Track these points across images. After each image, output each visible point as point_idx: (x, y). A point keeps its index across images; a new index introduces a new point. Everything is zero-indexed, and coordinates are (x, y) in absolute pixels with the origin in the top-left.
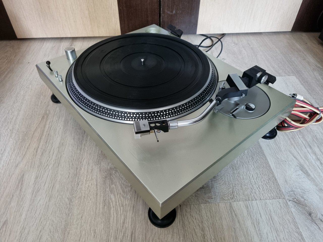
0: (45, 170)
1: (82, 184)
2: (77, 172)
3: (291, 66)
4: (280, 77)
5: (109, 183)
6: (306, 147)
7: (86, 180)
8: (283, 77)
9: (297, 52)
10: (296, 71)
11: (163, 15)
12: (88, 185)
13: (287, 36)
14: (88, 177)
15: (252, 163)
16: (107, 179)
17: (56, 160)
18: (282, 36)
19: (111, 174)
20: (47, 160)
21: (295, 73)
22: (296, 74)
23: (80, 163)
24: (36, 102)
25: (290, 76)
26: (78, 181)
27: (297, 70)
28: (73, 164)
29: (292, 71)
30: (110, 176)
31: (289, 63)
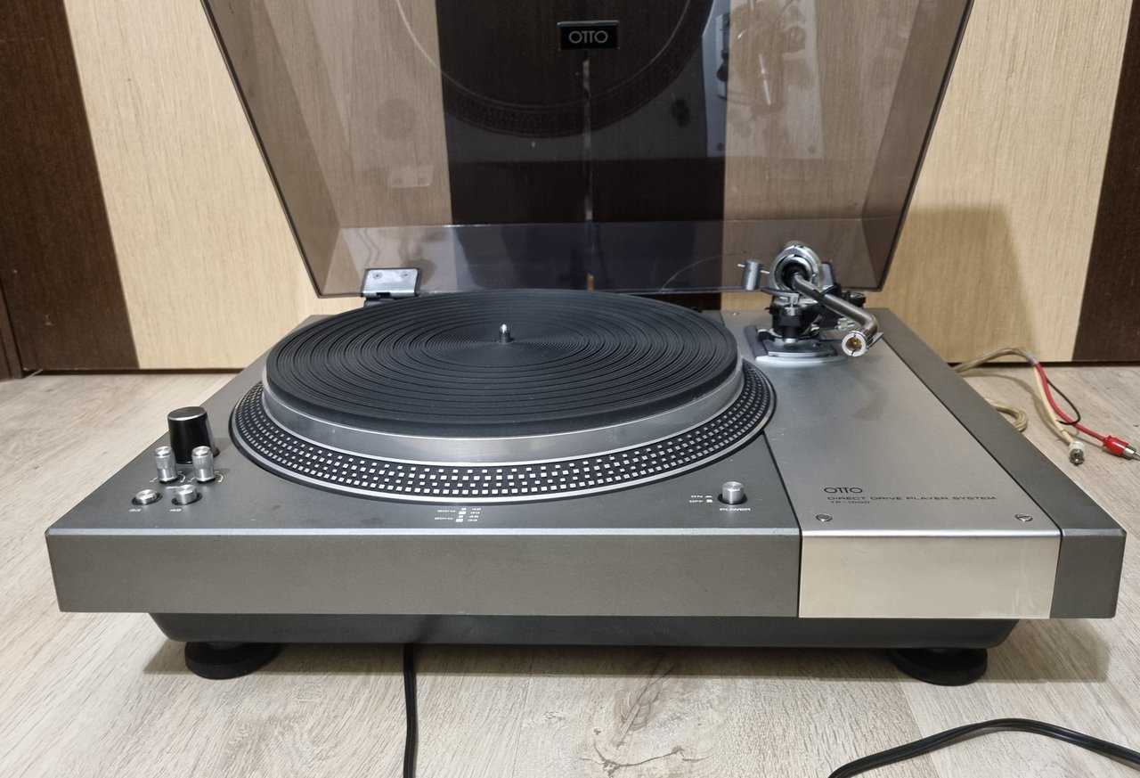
0: (35, 708)
1: (144, 760)
2: (142, 722)
5: (243, 763)
6: (1099, 702)
7: (162, 750)
12: (162, 764)
14: (177, 739)
15: (851, 739)
16: (243, 752)
17: (88, 680)
19: (262, 738)
20: (57, 680)
23: (170, 694)
26: (132, 751)
28: (139, 699)
30: (259, 742)
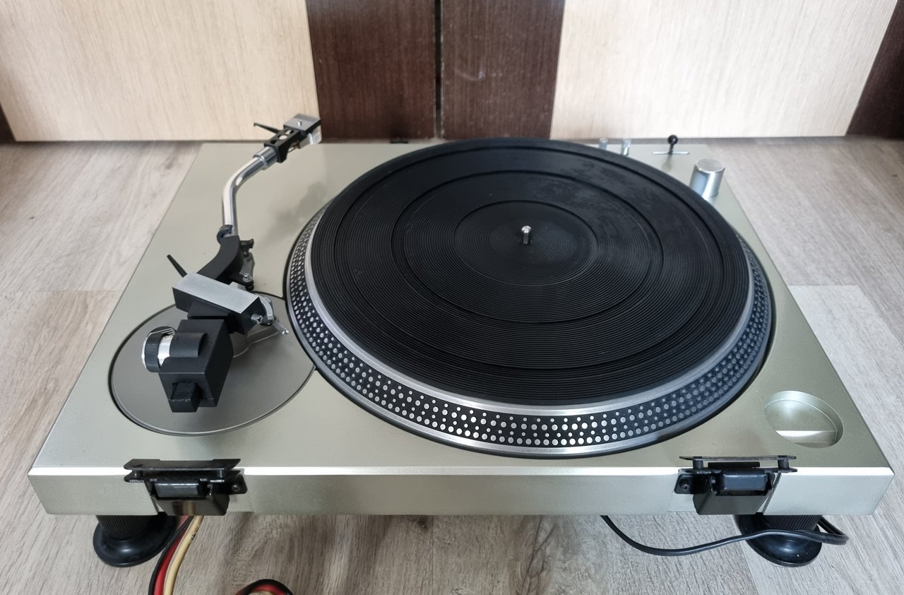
3: (846, 250)
4: (811, 287)
8: (818, 289)
9: (864, 202)
10: (861, 266)
11: (448, 83)
13: (835, 151)
18: (816, 150)
21: (859, 274)
22: (863, 280)
24: (23, 348)
25: (842, 285)
27: (864, 267)
29: (849, 268)
31: (839, 242)
